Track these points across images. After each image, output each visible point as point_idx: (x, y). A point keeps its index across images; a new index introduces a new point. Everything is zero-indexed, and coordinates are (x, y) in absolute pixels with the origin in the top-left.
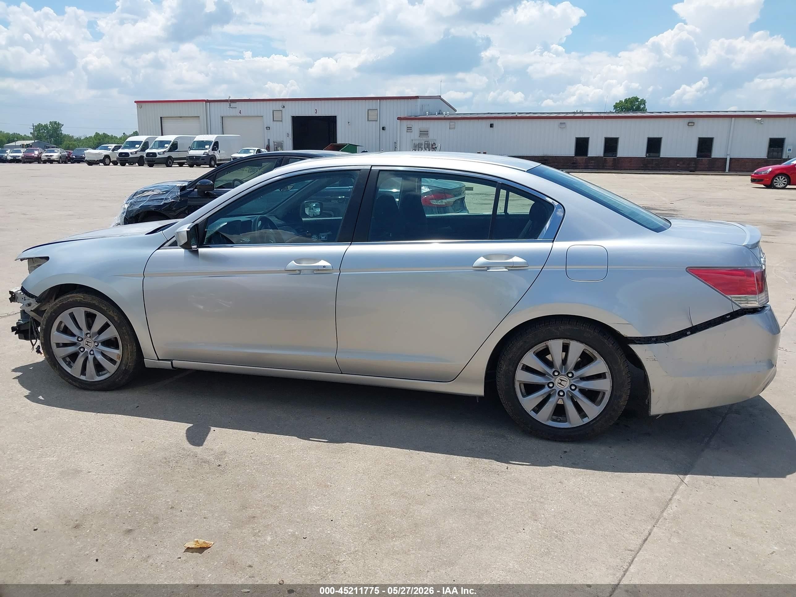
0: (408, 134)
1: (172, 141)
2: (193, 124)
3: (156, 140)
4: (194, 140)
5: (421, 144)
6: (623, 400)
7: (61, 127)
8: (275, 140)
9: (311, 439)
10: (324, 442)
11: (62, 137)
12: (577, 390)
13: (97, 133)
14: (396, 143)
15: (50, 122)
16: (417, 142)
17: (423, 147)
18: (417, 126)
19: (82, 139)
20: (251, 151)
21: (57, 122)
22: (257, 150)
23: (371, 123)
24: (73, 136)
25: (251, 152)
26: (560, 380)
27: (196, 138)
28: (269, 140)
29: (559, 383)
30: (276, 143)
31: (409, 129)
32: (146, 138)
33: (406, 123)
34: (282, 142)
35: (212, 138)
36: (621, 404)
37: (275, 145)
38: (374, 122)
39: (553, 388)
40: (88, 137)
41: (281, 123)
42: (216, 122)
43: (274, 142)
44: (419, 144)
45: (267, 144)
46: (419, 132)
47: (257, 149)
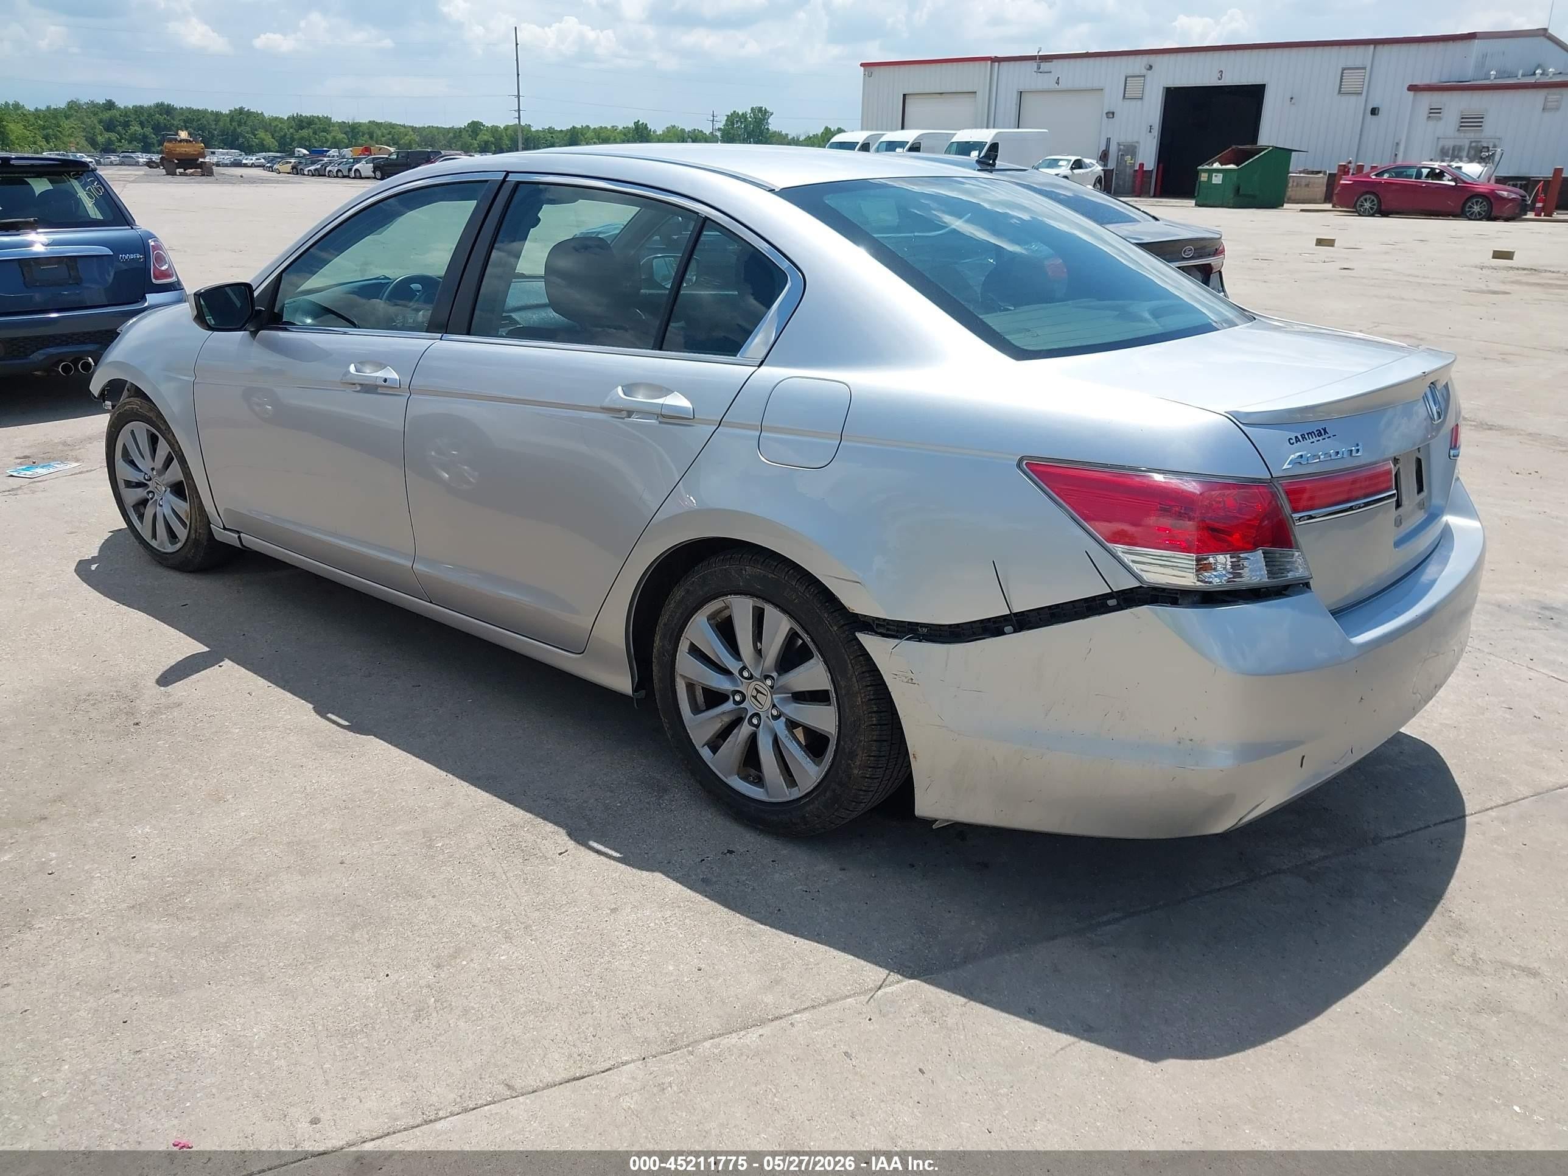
0: (1431, 123)
1: (911, 142)
2: (963, 107)
3: (882, 140)
4: (953, 141)
5: (1460, 149)
6: (858, 763)
7: (769, 118)
8: (1122, 140)
9: (329, 715)
10: (339, 725)
11: (768, 135)
12: (783, 719)
13: (826, 128)
14: (1398, 144)
15: (752, 109)
16: (1450, 144)
17: (1464, 154)
18: (1456, 105)
19: (801, 139)
20: (1061, 163)
21: (763, 109)
22: (1076, 161)
23: (1345, 98)
24: (787, 135)
25: (1061, 166)
26: (756, 689)
27: (956, 136)
28: (1108, 140)
29: (753, 696)
30: (1122, 147)
31: (1435, 113)
32: (865, 138)
33: (1427, 100)
34: (1136, 144)
35: (986, 135)
36: (856, 772)
37: (1119, 150)
38: (1353, 98)
39: (742, 706)
40: (811, 135)
41: (1139, 102)
42: (1007, 104)
43: (1119, 144)
44: (1454, 147)
45: (1104, 148)
46: (1459, 118)
47: (1074, 158)
